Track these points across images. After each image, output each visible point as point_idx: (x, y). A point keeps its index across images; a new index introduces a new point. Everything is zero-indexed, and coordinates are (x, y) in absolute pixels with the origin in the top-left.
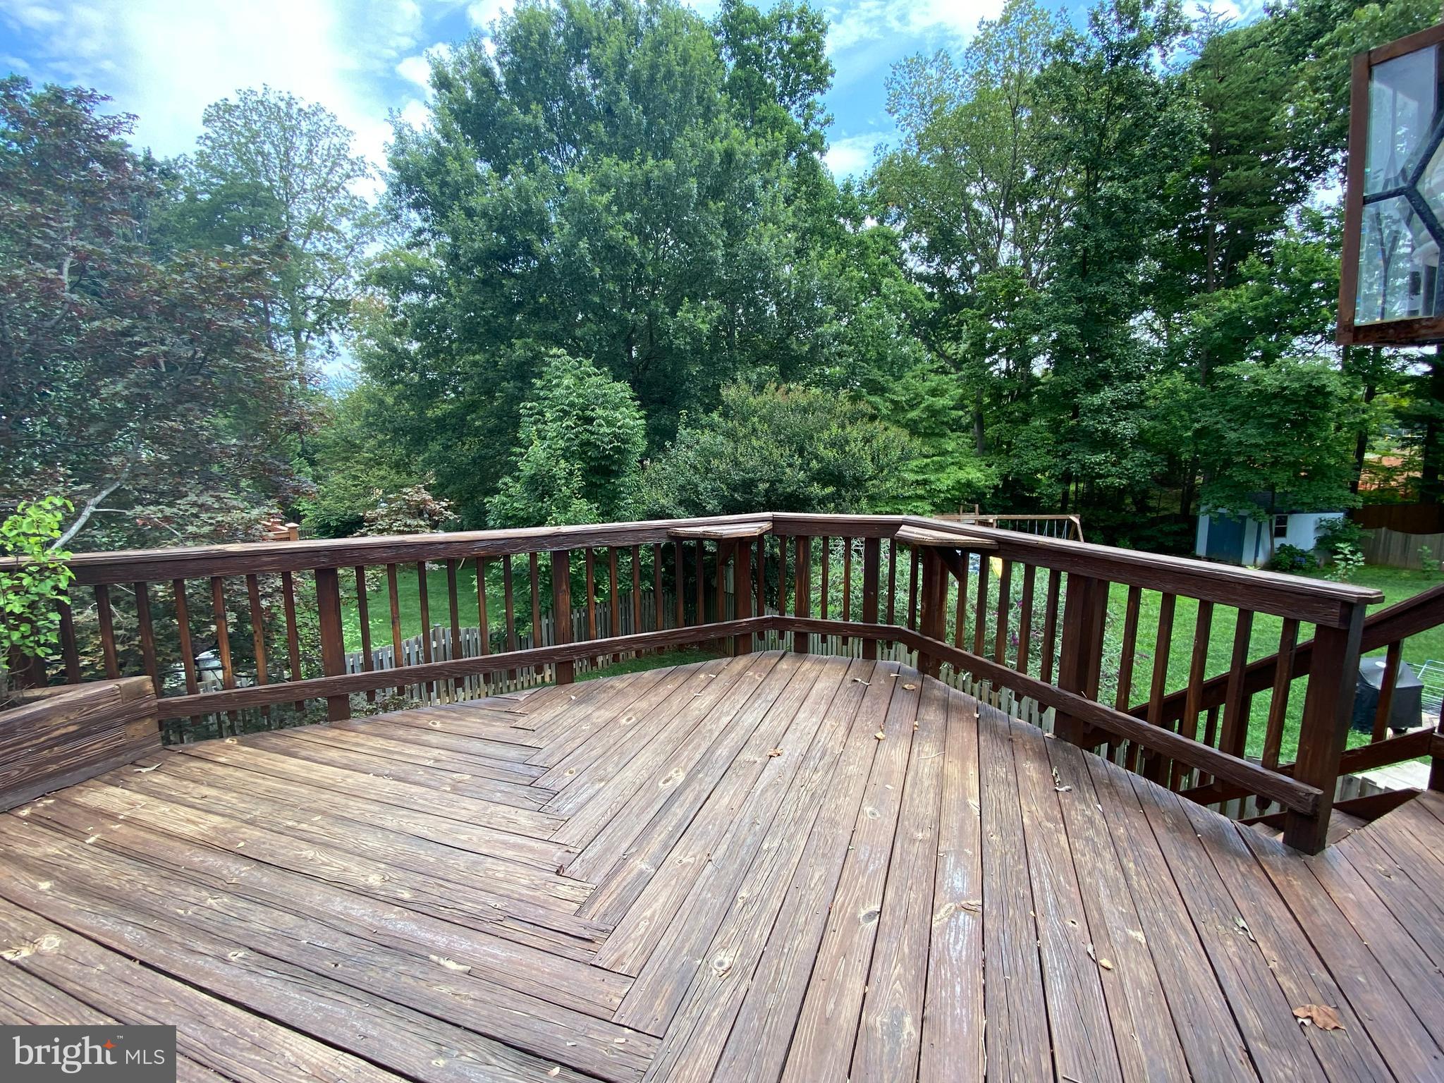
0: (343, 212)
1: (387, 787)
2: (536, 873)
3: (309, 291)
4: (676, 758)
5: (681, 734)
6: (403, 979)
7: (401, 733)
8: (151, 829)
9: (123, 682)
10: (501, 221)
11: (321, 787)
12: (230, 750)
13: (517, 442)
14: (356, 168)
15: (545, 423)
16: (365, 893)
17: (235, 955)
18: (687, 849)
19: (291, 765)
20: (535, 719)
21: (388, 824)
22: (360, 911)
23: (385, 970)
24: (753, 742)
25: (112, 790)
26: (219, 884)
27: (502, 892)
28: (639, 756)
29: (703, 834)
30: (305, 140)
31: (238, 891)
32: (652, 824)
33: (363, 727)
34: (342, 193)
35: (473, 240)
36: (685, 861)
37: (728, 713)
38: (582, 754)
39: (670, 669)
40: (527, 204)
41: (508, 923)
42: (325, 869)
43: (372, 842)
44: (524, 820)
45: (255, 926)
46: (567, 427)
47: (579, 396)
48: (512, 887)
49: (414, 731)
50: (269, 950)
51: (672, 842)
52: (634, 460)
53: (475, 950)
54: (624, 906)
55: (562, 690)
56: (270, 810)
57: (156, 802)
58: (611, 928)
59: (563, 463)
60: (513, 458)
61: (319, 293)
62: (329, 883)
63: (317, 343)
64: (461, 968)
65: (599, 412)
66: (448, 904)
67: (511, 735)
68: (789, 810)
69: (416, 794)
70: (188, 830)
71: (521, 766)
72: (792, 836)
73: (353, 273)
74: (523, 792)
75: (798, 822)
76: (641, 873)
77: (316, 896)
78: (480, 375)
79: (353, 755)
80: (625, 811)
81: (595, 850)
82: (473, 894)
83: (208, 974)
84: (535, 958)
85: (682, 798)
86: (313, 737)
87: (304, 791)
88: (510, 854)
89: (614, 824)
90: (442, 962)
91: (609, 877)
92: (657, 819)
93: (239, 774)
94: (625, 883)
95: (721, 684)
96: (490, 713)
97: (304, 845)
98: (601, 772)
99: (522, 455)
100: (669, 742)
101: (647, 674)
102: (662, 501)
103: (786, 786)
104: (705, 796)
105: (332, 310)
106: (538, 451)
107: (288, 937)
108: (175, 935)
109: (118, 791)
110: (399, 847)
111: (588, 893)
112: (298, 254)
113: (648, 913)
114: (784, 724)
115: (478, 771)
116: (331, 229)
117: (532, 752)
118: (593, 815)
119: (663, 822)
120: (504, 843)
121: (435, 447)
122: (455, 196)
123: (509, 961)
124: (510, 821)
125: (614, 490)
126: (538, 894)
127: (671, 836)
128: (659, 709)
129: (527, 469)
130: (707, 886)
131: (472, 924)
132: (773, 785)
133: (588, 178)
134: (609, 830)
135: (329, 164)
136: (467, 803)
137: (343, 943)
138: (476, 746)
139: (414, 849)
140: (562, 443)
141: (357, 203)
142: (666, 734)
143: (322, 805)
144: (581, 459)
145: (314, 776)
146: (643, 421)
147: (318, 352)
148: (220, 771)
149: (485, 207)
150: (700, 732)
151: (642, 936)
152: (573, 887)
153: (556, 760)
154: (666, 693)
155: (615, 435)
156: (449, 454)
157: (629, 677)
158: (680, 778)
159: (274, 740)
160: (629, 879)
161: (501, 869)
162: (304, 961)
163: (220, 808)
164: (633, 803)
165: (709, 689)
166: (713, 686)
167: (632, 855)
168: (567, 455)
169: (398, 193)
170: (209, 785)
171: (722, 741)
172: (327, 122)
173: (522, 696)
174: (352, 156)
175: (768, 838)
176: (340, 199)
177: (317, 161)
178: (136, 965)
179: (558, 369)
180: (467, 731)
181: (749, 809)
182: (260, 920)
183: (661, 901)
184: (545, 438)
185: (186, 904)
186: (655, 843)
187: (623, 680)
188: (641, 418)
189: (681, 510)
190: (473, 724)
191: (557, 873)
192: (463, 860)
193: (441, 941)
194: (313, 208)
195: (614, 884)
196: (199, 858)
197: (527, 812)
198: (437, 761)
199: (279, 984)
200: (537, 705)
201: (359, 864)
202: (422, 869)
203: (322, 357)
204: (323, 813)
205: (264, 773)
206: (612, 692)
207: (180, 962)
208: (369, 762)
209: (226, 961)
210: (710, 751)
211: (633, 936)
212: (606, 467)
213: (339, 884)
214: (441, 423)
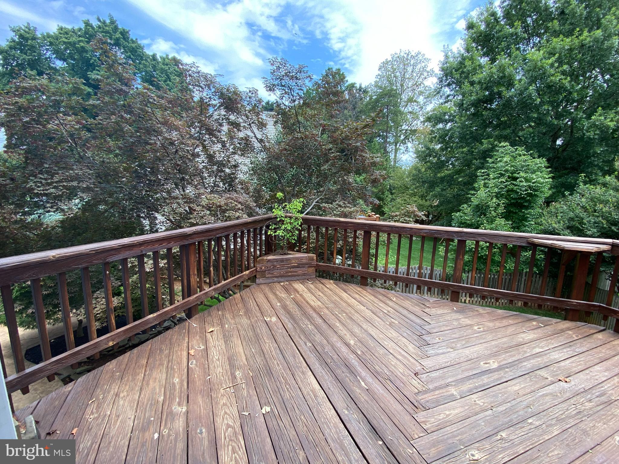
0: (421, 93)
1: (368, 313)
2: (407, 370)
3: (403, 127)
4: (495, 356)
5: (505, 346)
6: (347, 379)
7: (381, 297)
8: (304, 299)
9: (309, 255)
10: (487, 85)
11: (349, 305)
12: (330, 284)
13: (474, 189)
14: (429, 74)
15: (489, 180)
16: (348, 345)
17: (309, 344)
18: (481, 398)
19: (344, 295)
20: (433, 311)
21: (364, 326)
22: (344, 350)
23: (343, 372)
24: (551, 368)
25: (301, 285)
26: (313, 322)
27: (391, 369)
28: (476, 346)
29: (494, 396)
30: (412, 67)
31: (317, 327)
32: (469, 378)
33: (369, 291)
34: (422, 85)
35: (471, 96)
36: (477, 402)
37: (542, 347)
38: (448, 334)
39: (515, 313)
40: (503, 73)
41: (388, 382)
42: (340, 331)
43: (357, 330)
44: (411, 348)
45: (316, 339)
46: (501, 182)
47: (512, 166)
48: (395, 370)
49: (385, 298)
50: (317, 347)
51: (475, 391)
52: (541, 201)
53: (372, 384)
54: (438, 403)
55: (451, 304)
56: (333, 306)
57: (308, 292)
58: (428, 408)
59: (494, 200)
60: (470, 196)
61: (407, 127)
62: (339, 336)
63: (402, 148)
64: (366, 386)
65: (522, 174)
66: (371, 363)
67: (420, 313)
68: (557, 412)
69: (376, 320)
70: (312, 303)
71: (419, 327)
72: (551, 425)
73: (421, 118)
74: (416, 337)
75: (559, 420)
76: (453, 395)
77: (334, 339)
78: (463, 157)
79: (363, 299)
80: (457, 366)
81: (435, 374)
82: (380, 364)
83: (301, 346)
84: (392, 400)
85: (490, 375)
86: (353, 288)
87: (344, 304)
88: (400, 357)
89: (450, 369)
90: (360, 381)
91: (436, 389)
92: (472, 377)
93: (330, 292)
94: (442, 395)
95: (546, 331)
96: (416, 302)
97: (337, 321)
98: (454, 345)
99: (474, 195)
100: (496, 347)
101: (500, 311)
102: (554, 225)
103: (562, 399)
104: (505, 380)
105: (410, 134)
106: (482, 193)
107: (322, 346)
108: (298, 331)
109: (302, 286)
110: (364, 335)
111: (424, 389)
112: (401, 113)
113: (447, 413)
114: (580, 368)
115: (402, 322)
116: (415, 101)
117: (426, 324)
118: (442, 360)
119: (475, 380)
120: (399, 352)
121: (438, 189)
122: (467, 77)
123: (382, 395)
124: (405, 345)
125: (523, 216)
126: (404, 378)
127: (476, 388)
128: (498, 330)
129: (475, 201)
130: (484, 419)
131: (375, 374)
132: (553, 395)
133: (542, 52)
134: (445, 370)
135: (419, 75)
136: (392, 331)
137: (335, 357)
138: (405, 312)
139: (368, 339)
140: (496, 190)
141: (427, 88)
142: (496, 343)
143: (347, 311)
144: (506, 198)
145: (349, 301)
146: (551, 180)
147: (402, 151)
148: (326, 289)
149: (481, 79)
150: (518, 349)
151: (440, 420)
152: (419, 383)
153: (435, 331)
154: (507, 324)
155: (530, 187)
156: (444, 193)
157: (488, 309)
158: (495, 365)
159: (343, 285)
160: (445, 394)
161: (394, 361)
162: (324, 356)
163: (322, 301)
164: (463, 364)
165: (535, 331)
166: (539, 330)
167: (452, 385)
168: (498, 196)
169: (441, 81)
170: (322, 293)
171: (530, 359)
172: (421, 58)
173: (432, 300)
174: (428, 69)
175: (534, 418)
176: (421, 89)
177: (415, 75)
178: (287, 335)
179: (502, 153)
180: (404, 305)
181: (529, 399)
182: (318, 338)
183: (456, 411)
184: (488, 187)
185: (304, 324)
186: (466, 387)
187: (485, 310)
188: (549, 178)
189: (567, 232)
190: (407, 304)
191: (415, 374)
192: (382, 351)
193: (363, 374)
194: (410, 94)
195: (437, 392)
196: (311, 312)
197: (414, 346)
198: (388, 312)
199: (315, 359)
200: (437, 306)
201: (350, 335)
202: (367, 347)
203: (403, 153)
204: (346, 314)
205: (336, 294)
206: (476, 313)
207: (296, 339)
208: (367, 303)
209: (306, 345)
210: (520, 361)
211: (436, 417)
212: (522, 204)
213: (341, 338)
214: (442, 179)
